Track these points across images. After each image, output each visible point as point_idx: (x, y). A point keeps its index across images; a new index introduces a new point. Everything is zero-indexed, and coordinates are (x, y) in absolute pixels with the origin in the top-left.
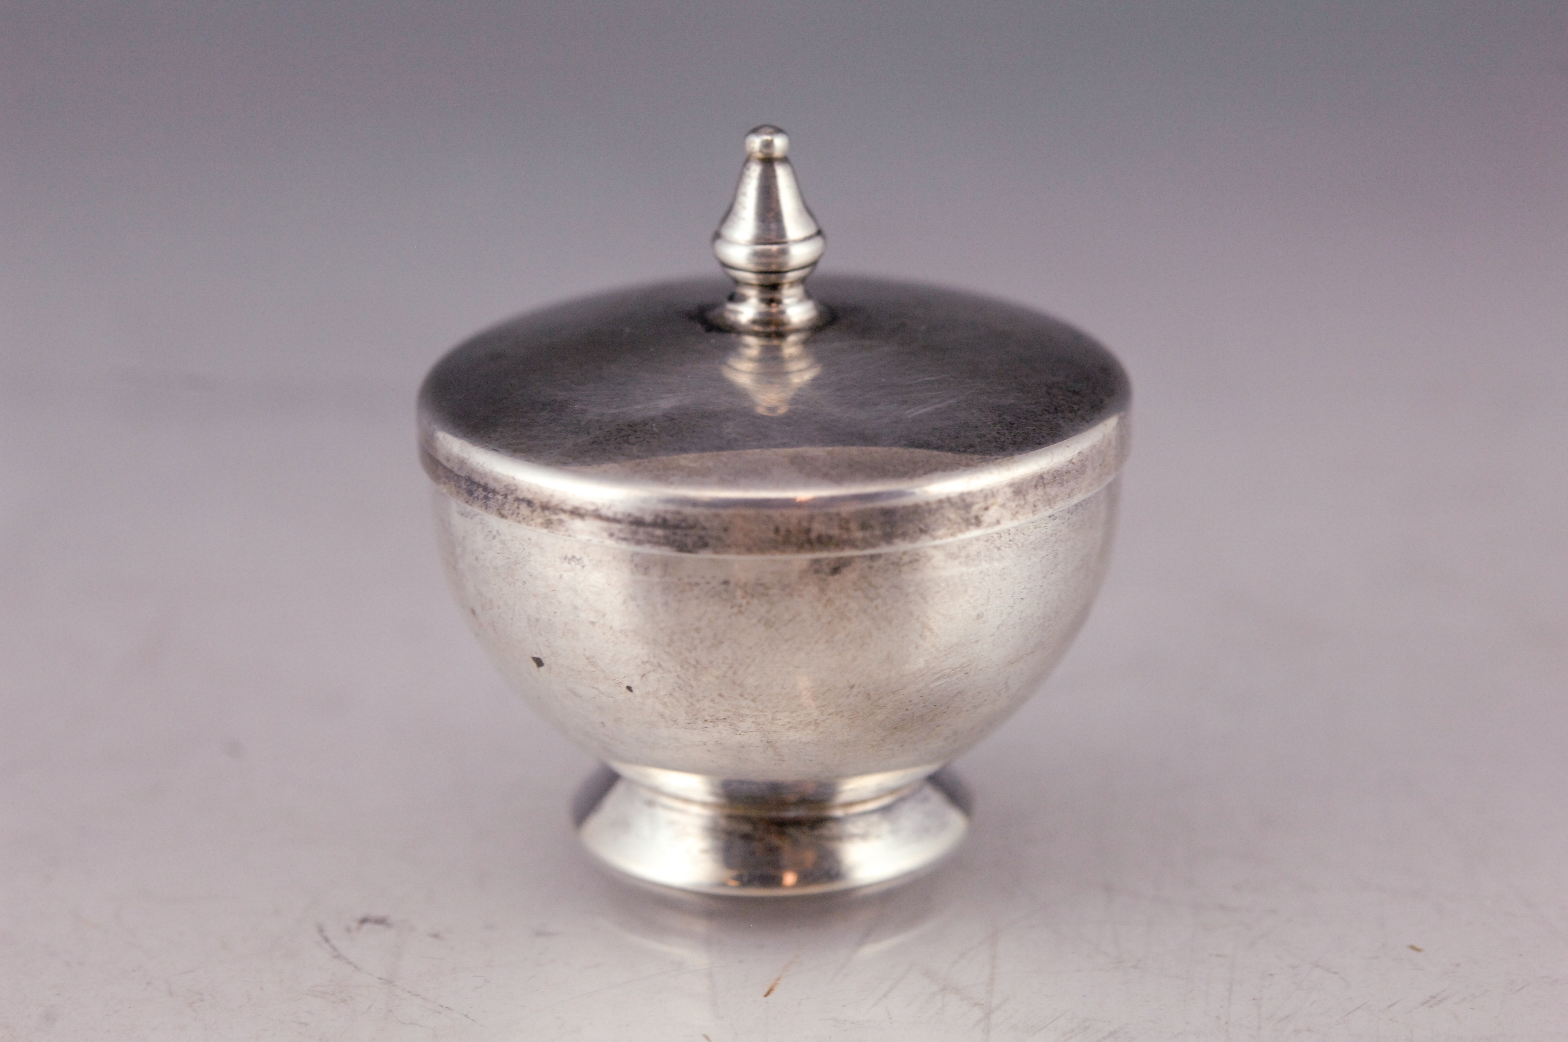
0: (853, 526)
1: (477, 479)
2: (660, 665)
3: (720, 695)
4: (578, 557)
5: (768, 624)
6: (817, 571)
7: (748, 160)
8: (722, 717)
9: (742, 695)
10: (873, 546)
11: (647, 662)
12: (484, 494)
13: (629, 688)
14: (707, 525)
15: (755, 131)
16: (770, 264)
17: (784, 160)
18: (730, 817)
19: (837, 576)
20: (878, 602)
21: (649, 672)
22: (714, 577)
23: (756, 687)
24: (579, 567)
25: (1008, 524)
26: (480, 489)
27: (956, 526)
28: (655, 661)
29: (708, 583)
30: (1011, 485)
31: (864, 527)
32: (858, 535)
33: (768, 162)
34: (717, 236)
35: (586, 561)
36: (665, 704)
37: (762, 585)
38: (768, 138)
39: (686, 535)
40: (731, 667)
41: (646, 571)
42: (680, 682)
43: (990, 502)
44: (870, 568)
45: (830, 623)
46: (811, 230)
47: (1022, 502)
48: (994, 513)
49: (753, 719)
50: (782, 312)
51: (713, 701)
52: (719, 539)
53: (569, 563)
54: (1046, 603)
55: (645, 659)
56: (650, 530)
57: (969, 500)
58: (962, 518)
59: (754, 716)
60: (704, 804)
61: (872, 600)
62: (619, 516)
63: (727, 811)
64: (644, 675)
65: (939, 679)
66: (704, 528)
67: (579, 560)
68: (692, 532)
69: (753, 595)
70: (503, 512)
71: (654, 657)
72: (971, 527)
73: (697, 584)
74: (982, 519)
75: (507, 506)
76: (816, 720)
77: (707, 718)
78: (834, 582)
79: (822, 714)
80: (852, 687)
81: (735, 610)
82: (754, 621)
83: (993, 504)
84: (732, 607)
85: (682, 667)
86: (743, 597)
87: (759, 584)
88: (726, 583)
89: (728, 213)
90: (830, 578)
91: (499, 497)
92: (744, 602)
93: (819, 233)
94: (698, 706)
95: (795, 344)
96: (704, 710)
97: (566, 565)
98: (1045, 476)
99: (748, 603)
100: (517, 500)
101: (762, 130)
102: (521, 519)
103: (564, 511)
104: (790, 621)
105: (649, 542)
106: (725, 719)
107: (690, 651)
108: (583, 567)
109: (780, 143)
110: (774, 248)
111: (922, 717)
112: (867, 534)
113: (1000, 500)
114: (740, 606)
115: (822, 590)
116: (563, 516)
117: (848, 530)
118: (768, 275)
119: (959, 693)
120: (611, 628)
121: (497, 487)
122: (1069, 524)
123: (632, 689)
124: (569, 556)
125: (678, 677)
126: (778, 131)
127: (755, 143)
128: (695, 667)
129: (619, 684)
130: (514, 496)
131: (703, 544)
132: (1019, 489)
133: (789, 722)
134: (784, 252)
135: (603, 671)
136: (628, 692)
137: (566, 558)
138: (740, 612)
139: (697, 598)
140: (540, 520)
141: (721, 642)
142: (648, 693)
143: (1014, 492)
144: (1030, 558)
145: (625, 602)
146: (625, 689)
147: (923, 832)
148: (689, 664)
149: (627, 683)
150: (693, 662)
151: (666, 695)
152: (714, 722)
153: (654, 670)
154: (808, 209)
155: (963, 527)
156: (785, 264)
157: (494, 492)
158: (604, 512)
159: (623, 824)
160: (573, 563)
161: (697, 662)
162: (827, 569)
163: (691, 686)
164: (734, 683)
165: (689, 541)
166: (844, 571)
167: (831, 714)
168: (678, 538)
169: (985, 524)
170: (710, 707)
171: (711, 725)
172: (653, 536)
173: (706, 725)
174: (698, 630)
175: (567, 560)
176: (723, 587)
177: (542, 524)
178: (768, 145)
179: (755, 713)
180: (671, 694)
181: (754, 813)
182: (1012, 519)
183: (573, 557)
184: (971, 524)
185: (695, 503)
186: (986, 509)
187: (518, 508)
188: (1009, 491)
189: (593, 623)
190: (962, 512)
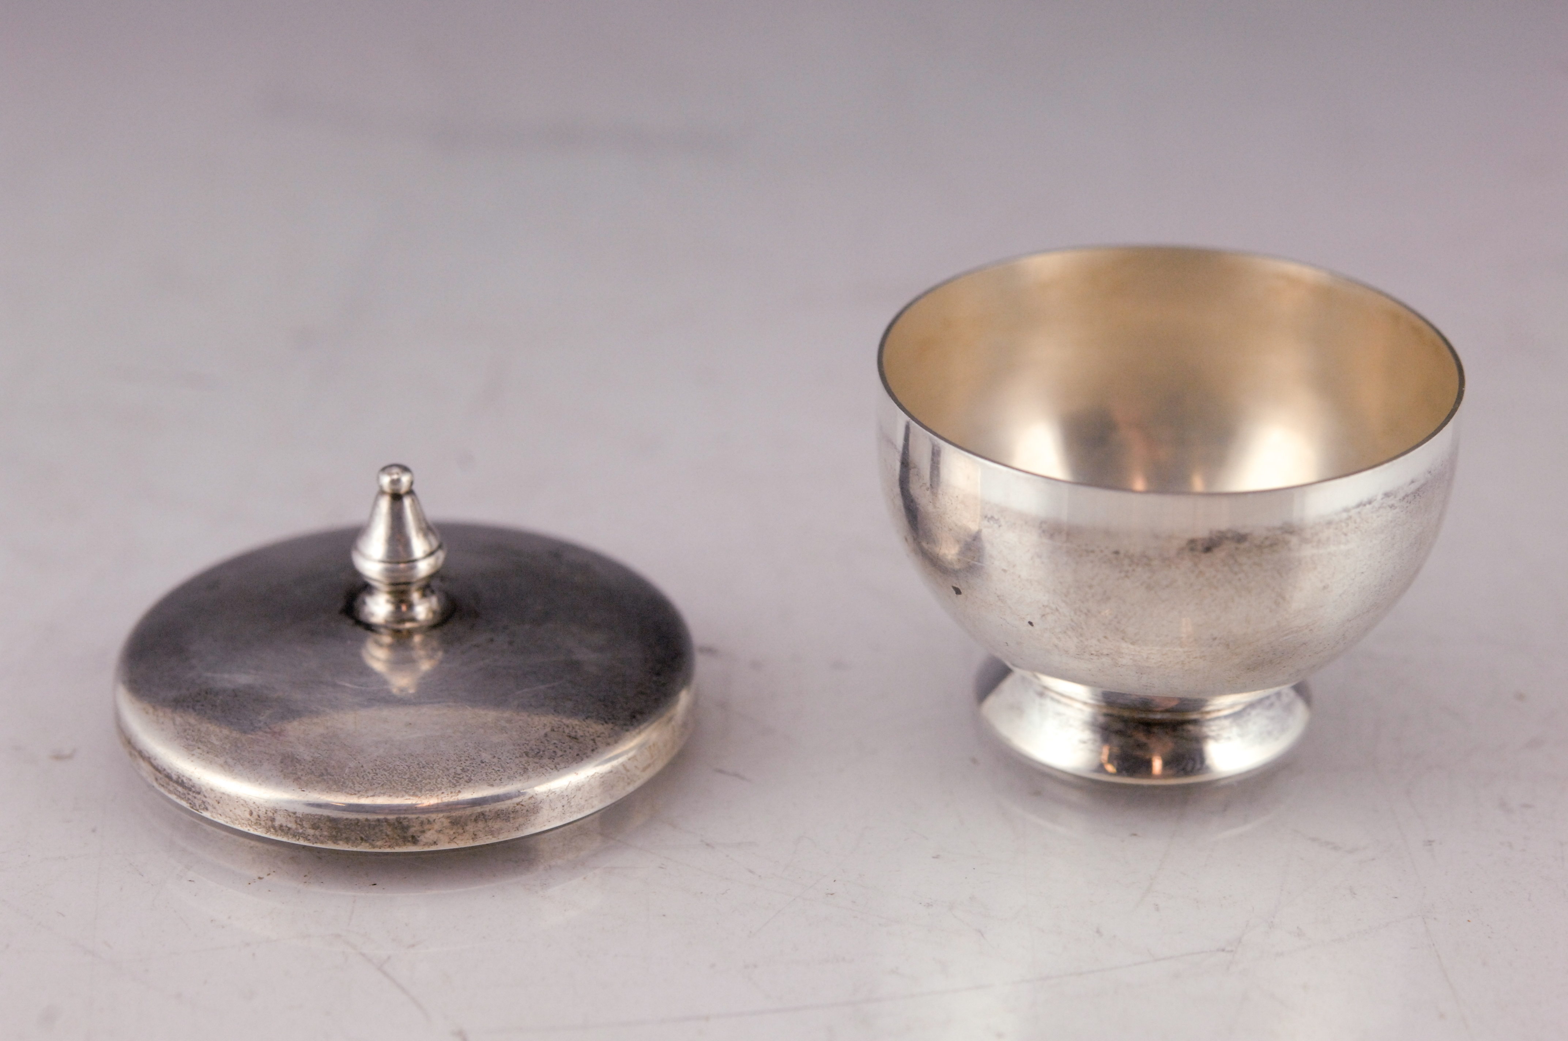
2: (1057, 610)
3: (1105, 637)
4: (996, 517)
5: (1149, 588)
6: (1192, 549)
8: (1105, 652)
9: (1123, 639)
11: (1047, 606)
13: (1031, 623)
18: (1106, 715)
19: (1209, 554)
20: (1241, 575)
21: (1048, 614)
22: (1107, 548)
23: (1136, 634)
24: (996, 526)
28: (1054, 606)
29: (1102, 551)
35: (1002, 521)
36: (1059, 639)
37: (1145, 556)
40: (1116, 617)
41: (1052, 536)
42: (1073, 624)
44: (1237, 549)
45: (1200, 590)
49: (1131, 657)
51: (1099, 640)
53: (988, 521)
54: (1383, 574)
55: (1046, 604)
59: (1132, 654)
60: (1085, 703)
61: (1236, 574)
63: (1105, 711)
64: (1043, 615)
65: (1286, 635)
67: (997, 521)
69: (1138, 564)
71: (1053, 603)
73: (1093, 552)
76: (1183, 661)
77: (1093, 652)
78: (1206, 558)
79: (1188, 657)
80: (1215, 639)
81: (1123, 574)
82: (1138, 584)
84: (1120, 572)
85: (1075, 613)
86: (1130, 565)
87: (1144, 556)
88: (1116, 553)
90: (1204, 556)
92: (1130, 569)
94: (1086, 643)
96: (1091, 646)
97: (986, 523)
99: (1134, 570)
104: (1167, 586)
106: (1108, 655)
107: (1083, 602)
108: (1000, 526)
111: (1271, 662)
114: (1127, 572)
115: (1196, 565)
119: (1305, 644)
120: (1019, 576)
122: (1407, 511)
123: (1034, 624)
124: (989, 516)
125: (1072, 620)
128: (1086, 614)
129: (1023, 619)
133: (1160, 662)
135: (1010, 608)
136: (1030, 626)
137: (986, 517)
138: (1127, 576)
139: (1092, 562)
141: (1109, 598)
142: (1046, 629)
144: (1371, 541)
145: (1032, 558)
146: (1026, 623)
147: (1267, 735)
148: (1081, 611)
149: (1029, 619)
150: (1085, 611)
151: (1060, 632)
152: (1099, 656)
153: (1052, 613)
159: (1018, 709)
160: (992, 522)
161: (1089, 611)
162: (1200, 547)
163: (1082, 628)
164: (1117, 629)
167: (1196, 658)
169: (422, 843)
170: (1096, 645)
171: (1096, 657)
173: (1092, 657)
174: (1091, 587)
175: (987, 519)
179: (1133, 653)
180: (1065, 632)
181: (1126, 714)
183: (992, 517)
189: (1005, 571)
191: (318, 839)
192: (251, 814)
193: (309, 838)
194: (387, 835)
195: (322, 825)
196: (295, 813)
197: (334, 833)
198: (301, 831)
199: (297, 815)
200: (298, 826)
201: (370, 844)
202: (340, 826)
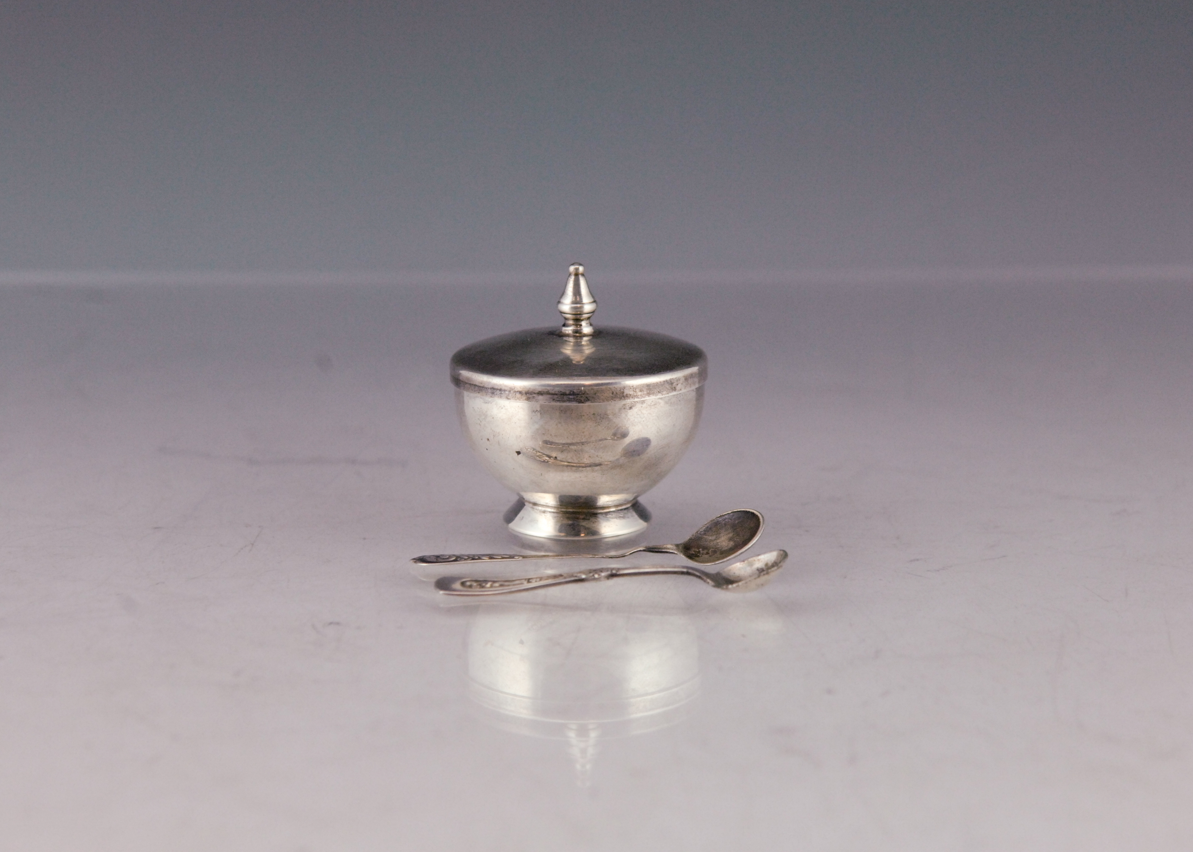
0: (637, 390)
1: (496, 387)
7: (570, 275)
10: (644, 397)
12: (500, 392)
14: (588, 392)
15: (573, 264)
16: (577, 311)
17: (583, 275)
25: (683, 391)
26: (498, 391)
27: (669, 391)
29: (588, 415)
30: (684, 377)
31: (641, 391)
32: (640, 393)
33: (577, 275)
34: (559, 302)
38: (577, 267)
39: (581, 397)
40: (594, 445)
43: (678, 382)
46: (592, 300)
47: (687, 383)
48: (680, 385)
50: (582, 330)
52: (593, 398)
56: (568, 396)
57: (672, 381)
58: (670, 388)
61: (641, 419)
62: (557, 393)
64: (562, 452)
66: (588, 394)
67: (539, 411)
68: (583, 396)
69: (604, 418)
70: (508, 397)
72: (673, 391)
73: (584, 416)
74: (676, 388)
75: (510, 395)
82: (604, 427)
83: (679, 383)
84: (596, 423)
86: (600, 419)
88: (594, 414)
89: (563, 294)
90: (629, 411)
91: (507, 392)
93: (595, 302)
95: (586, 341)
97: (534, 414)
98: (693, 375)
99: (602, 421)
100: (515, 392)
101: (575, 264)
102: (517, 398)
103: (535, 393)
105: (568, 401)
109: (581, 269)
110: (579, 305)
112: (642, 393)
113: (681, 382)
114: (599, 422)
115: (626, 415)
116: (534, 395)
117: (636, 392)
118: (576, 316)
120: (551, 435)
121: (506, 388)
123: (556, 457)
126: (580, 265)
127: (572, 269)
129: (551, 456)
130: (513, 391)
131: (587, 400)
132: (686, 378)
134: (581, 307)
137: (534, 411)
139: (584, 421)
140: (525, 398)
141: (591, 437)
143: (685, 379)
145: (557, 425)
149: (554, 456)
154: (591, 293)
155: (671, 391)
156: (582, 311)
157: (505, 391)
158: (551, 392)
163: (580, 454)
165: (582, 399)
166: (633, 408)
168: (578, 398)
169: (677, 390)
172: (569, 398)
174: (583, 432)
176: (593, 416)
177: (525, 399)
178: (577, 269)
182: (685, 389)
184: (673, 390)
185: (584, 386)
186: (677, 385)
187: (515, 395)
188: (684, 378)
190: (671, 385)
191: (642, 396)
192: (613, 393)
193: (639, 397)
194: (667, 388)
195: (644, 389)
196: (633, 386)
197: (649, 392)
198: (635, 394)
199: (634, 387)
200: (634, 392)
201: (662, 394)
202: (651, 388)
